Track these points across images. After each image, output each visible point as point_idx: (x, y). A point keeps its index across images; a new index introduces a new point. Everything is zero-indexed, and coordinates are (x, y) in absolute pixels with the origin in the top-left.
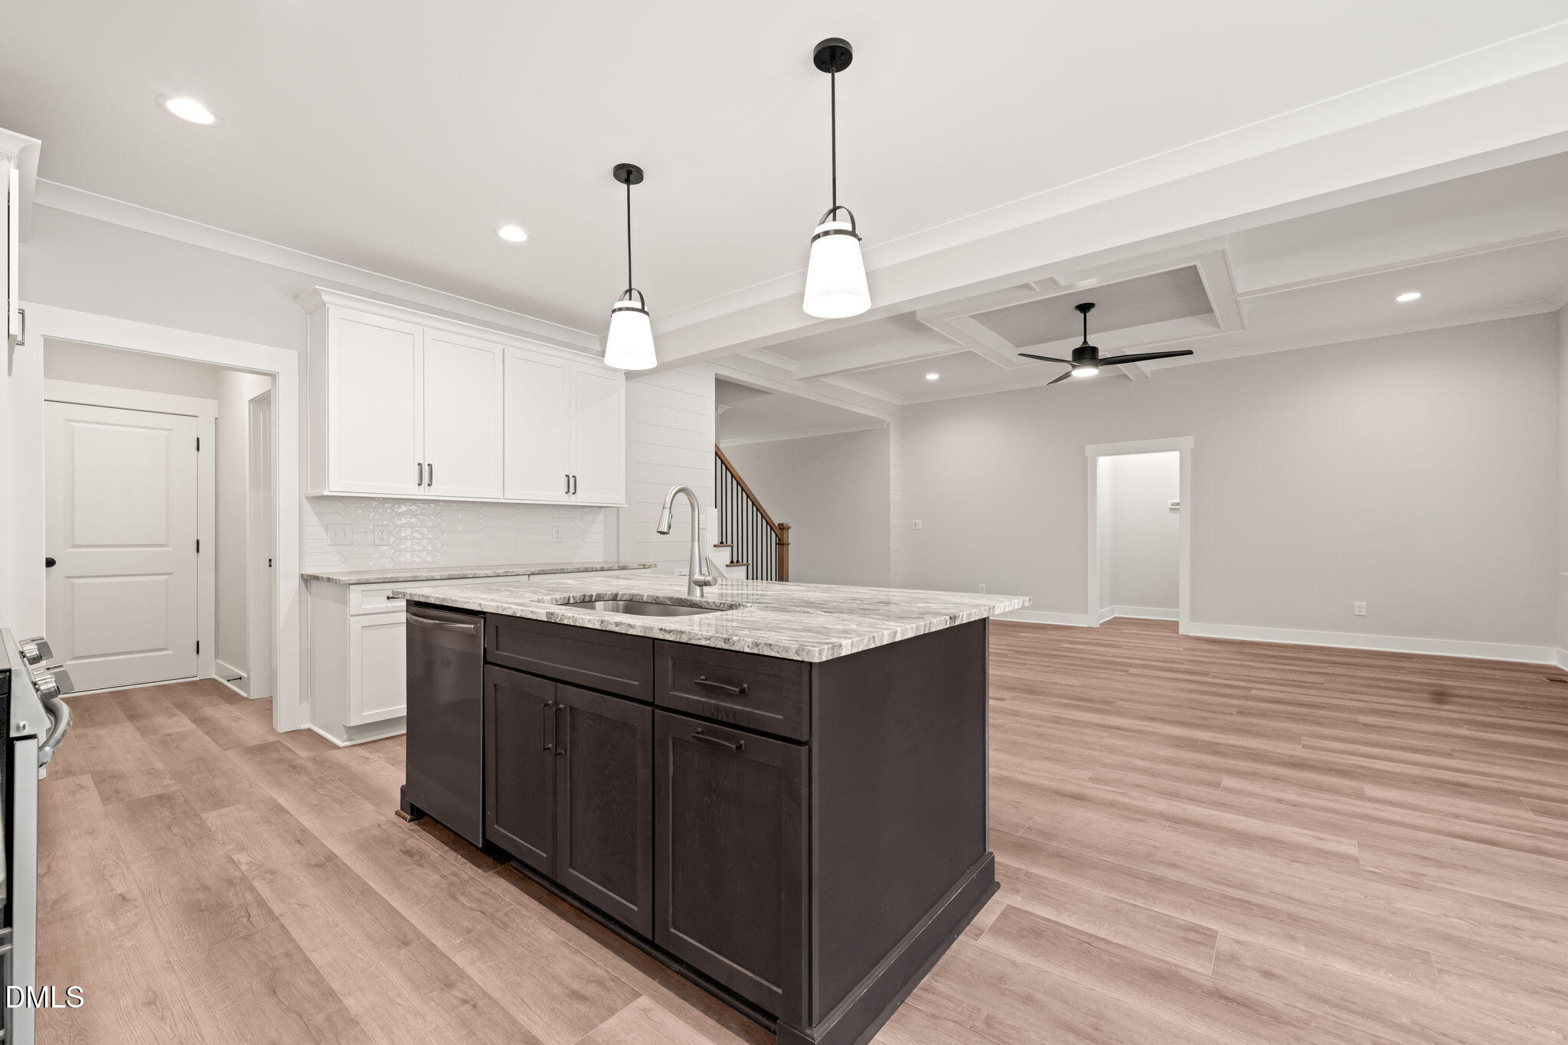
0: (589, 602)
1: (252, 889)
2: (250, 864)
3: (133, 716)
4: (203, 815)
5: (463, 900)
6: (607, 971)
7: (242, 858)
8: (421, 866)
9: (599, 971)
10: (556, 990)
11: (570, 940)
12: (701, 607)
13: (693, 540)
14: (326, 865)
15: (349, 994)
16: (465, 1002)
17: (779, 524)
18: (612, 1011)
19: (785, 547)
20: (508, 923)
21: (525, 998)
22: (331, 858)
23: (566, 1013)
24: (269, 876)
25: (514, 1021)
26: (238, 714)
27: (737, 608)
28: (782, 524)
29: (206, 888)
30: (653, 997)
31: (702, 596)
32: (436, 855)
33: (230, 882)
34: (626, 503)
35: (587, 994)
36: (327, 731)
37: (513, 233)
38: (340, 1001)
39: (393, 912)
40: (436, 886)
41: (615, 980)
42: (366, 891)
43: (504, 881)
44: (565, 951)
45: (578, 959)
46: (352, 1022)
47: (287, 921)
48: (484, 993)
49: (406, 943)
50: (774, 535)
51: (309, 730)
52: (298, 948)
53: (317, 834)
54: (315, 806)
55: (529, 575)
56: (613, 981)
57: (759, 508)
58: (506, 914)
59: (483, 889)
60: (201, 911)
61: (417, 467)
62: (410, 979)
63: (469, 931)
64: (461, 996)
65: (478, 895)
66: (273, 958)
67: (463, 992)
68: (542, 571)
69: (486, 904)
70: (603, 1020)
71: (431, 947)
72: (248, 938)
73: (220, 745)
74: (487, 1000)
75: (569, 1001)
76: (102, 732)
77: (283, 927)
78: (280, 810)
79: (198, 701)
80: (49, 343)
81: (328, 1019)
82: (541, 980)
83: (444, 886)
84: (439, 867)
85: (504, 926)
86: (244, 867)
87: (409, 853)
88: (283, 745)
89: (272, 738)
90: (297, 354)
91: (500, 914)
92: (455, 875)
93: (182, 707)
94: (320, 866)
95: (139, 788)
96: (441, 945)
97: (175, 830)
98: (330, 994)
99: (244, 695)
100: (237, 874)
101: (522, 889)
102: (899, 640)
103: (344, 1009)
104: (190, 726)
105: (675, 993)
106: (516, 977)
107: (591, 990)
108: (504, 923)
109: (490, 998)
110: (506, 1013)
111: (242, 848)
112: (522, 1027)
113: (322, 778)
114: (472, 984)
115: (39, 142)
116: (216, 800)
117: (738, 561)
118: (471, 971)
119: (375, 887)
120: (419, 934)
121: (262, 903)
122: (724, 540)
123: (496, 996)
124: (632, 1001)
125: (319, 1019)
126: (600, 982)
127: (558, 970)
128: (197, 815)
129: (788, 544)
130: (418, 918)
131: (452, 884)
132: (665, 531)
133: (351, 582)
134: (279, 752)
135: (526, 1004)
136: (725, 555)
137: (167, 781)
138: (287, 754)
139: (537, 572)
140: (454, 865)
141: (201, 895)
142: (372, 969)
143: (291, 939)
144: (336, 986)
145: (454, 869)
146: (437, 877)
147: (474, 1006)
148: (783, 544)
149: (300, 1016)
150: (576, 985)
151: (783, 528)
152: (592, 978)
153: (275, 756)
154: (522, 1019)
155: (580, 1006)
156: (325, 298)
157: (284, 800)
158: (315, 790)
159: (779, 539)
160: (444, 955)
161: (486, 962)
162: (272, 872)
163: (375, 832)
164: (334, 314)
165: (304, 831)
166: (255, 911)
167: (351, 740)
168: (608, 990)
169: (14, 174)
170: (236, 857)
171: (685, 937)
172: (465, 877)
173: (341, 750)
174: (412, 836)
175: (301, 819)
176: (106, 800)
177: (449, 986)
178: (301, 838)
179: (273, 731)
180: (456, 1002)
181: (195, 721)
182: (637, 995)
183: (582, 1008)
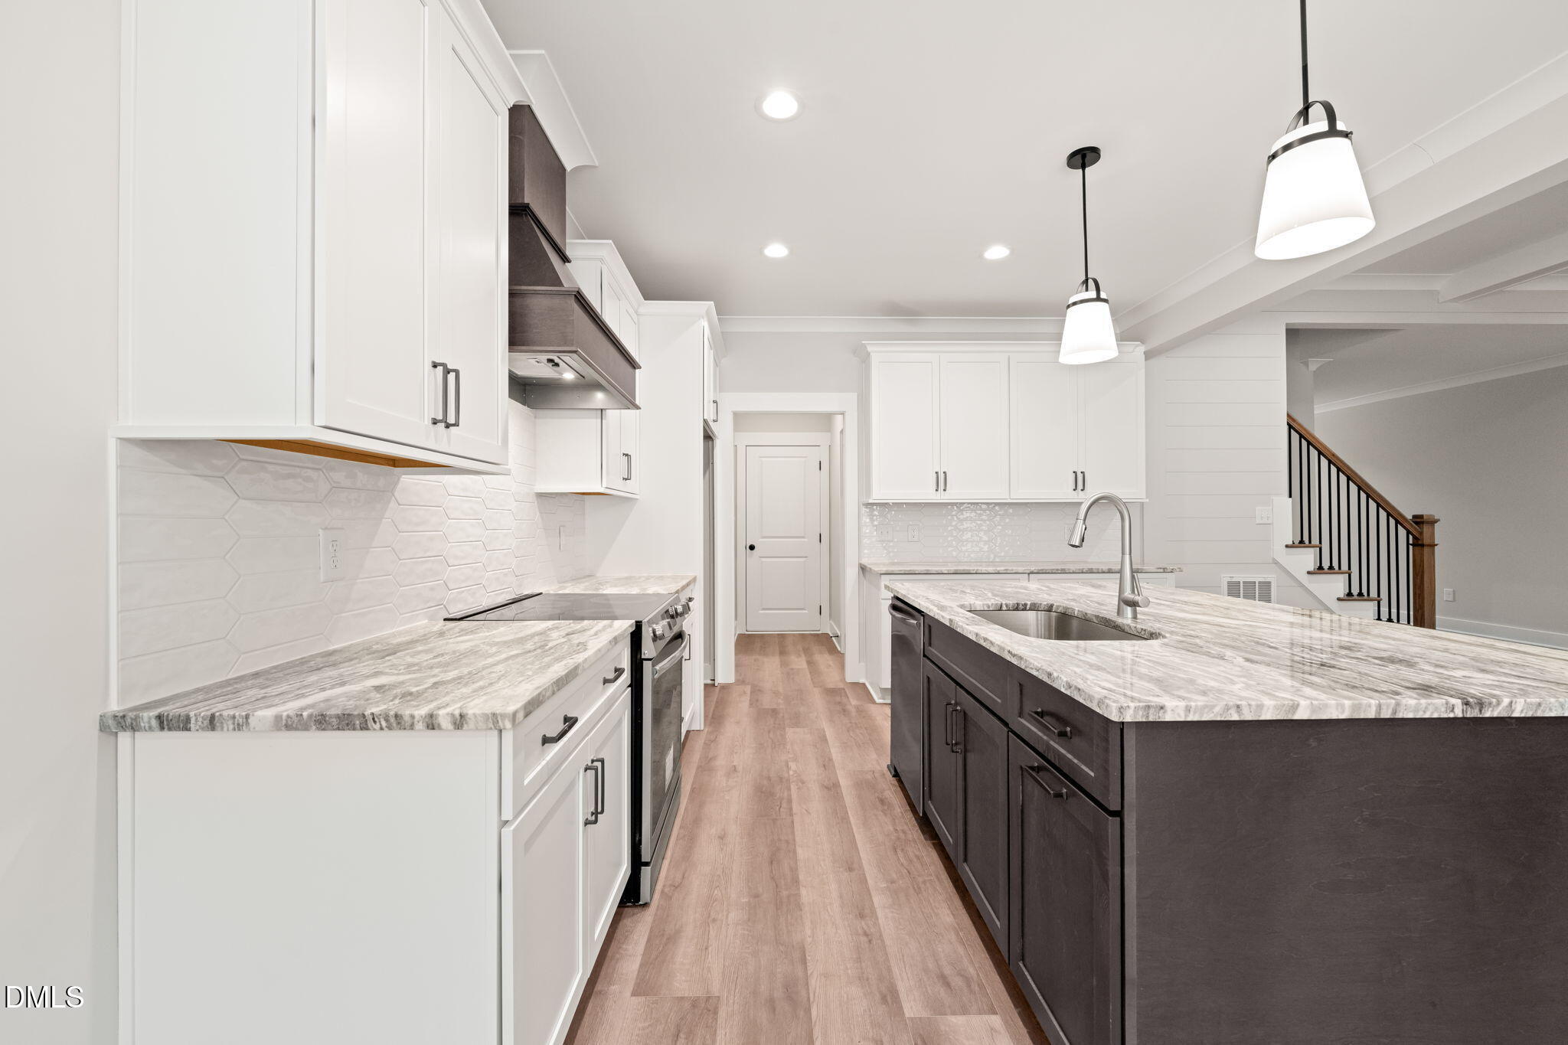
0: (1023, 610)
1: (789, 789)
2: (795, 772)
3: (783, 652)
4: (787, 729)
5: (900, 854)
6: (978, 975)
7: (793, 765)
8: (885, 815)
9: (971, 970)
10: (931, 965)
11: (962, 930)
12: (1123, 631)
13: (1123, 553)
14: (832, 788)
15: (805, 887)
16: (866, 934)
17: (1415, 517)
18: (965, 1011)
19: (1426, 550)
20: (923, 889)
21: (905, 957)
22: (836, 785)
23: (929, 988)
24: (800, 784)
25: (889, 969)
26: (831, 663)
27: (1157, 638)
28: (1421, 517)
29: (769, 779)
30: (1006, 1022)
31: (1135, 617)
32: (899, 810)
33: (781, 779)
34: (1147, 498)
35: (953, 984)
36: (872, 688)
37: (997, 252)
38: (799, 889)
39: (853, 842)
40: (888, 835)
41: (981, 986)
42: (845, 819)
43: (936, 854)
44: (953, 937)
45: (961, 950)
46: (799, 907)
47: (796, 819)
48: (881, 936)
49: (851, 869)
50: (1402, 532)
51: (864, 684)
52: (794, 840)
53: (836, 765)
54: (844, 743)
55: (1029, 574)
56: (979, 985)
57: (1371, 494)
58: (924, 882)
59: (917, 853)
60: (762, 792)
61: (935, 475)
62: (841, 897)
63: (893, 882)
64: (865, 927)
65: (911, 855)
66: (780, 840)
67: (867, 925)
68: (1042, 570)
69: (914, 866)
70: (954, 1013)
71: (863, 880)
72: (774, 821)
73: (813, 683)
74: (879, 941)
75: (936, 980)
76: (766, 660)
77: (793, 822)
78: (824, 739)
79: (815, 648)
80: (737, 416)
81: (789, 897)
82: (924, 950)
83: (893, 838)
84: (897, 821)
85: (918, 891)
86: (791, 773)
87: (882, 801)
88: (845, 692)
89: (841, 685)
90: (856, 396)
91: (920, 880)
92: (904, 832)
93: (807, 651)
94: (828, 788)
95: (767, 702)
96: (870, 882)
97: (771, 735)
98: (796, 881)
99: (839, 649)
100: (786, 775)
101: (945, 867)
102: (1305, 717)
103: (798, 895)
104: (804, 665)
105: (1029, 1033)
106: (907, 937)
107: (957, 982)
108: (919, 888)
109: (883, 941)
110: (887, 960)
111: (795, 760)
112: (893, 978)
113: (856, 724)
114: (876, 924)
115: (712, 302)
116: (797, 721)
117: (1331, 567)
118: (880, 914)
119: (851, 818)
120: (861, 867)
121: (790, 801)
122: (1306, 539)
123: (888, 942)
124: (986, 1014)
125: (785, 893)
126: (968, 981)
127: (939, 949)
128: (784, 729)
129: (1433, 546)
130: (866, 855)
131: (898, 838)
132: (1077, 544)
133: (882, 572)
134: (841, 696)
135: (904, 961)
136: (1307, 558)
137: (780, 701)
138: (844, 700)
139: (1035, 571)
140: (907, 824)
141: (765, 782)
142: (824, 876)
143: (793, 833)
144: (801, 877)
145: (905, 827)
146: (891, 828)
147: (870, 941)
148: (1423, 545)
149: (777, 886)
150: (948, 971)
151: (1419, 520)
152: (962, 973)
153: (838, 699)
154: (896, 971)
155: (942, 989)
156: (869, 349)
157: (829, 733)
158: (848, 731)
159: (1415, 538)
160: (869, 890)
161: (892, 912)
162: (803, 783)
163: (869, 777)
164: (875, 359)
165: (831, 760)
166: (784, 805)
167: (884, 699)
168: (971, 991)
169: (706, 324)
170: (790, 764)
171: (1029, 977)
172: (910, 837)
173: (877, 705)
174: (890, 789)
175: (833, 751)
176: (751, 704)
177: (862, 916)
178: (827, 764)
179: (843, 679)
180: (860, 931)
181: (809, 663)
182: (995, 1013)
183: (942, 992)
